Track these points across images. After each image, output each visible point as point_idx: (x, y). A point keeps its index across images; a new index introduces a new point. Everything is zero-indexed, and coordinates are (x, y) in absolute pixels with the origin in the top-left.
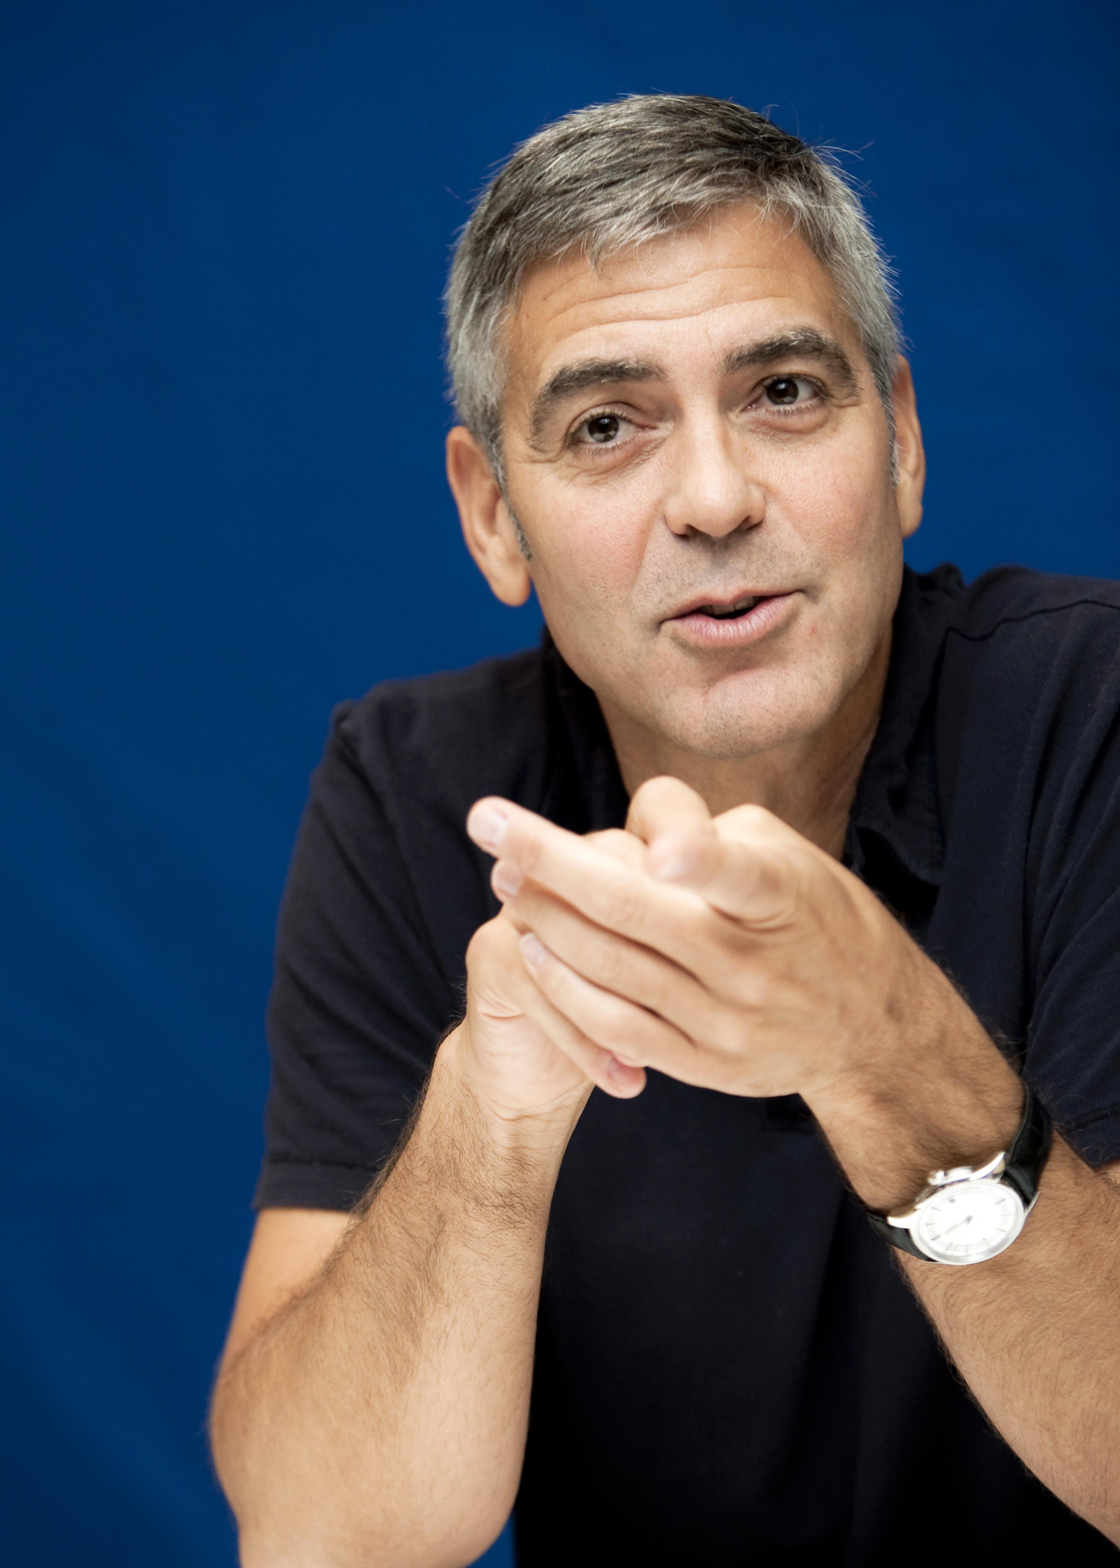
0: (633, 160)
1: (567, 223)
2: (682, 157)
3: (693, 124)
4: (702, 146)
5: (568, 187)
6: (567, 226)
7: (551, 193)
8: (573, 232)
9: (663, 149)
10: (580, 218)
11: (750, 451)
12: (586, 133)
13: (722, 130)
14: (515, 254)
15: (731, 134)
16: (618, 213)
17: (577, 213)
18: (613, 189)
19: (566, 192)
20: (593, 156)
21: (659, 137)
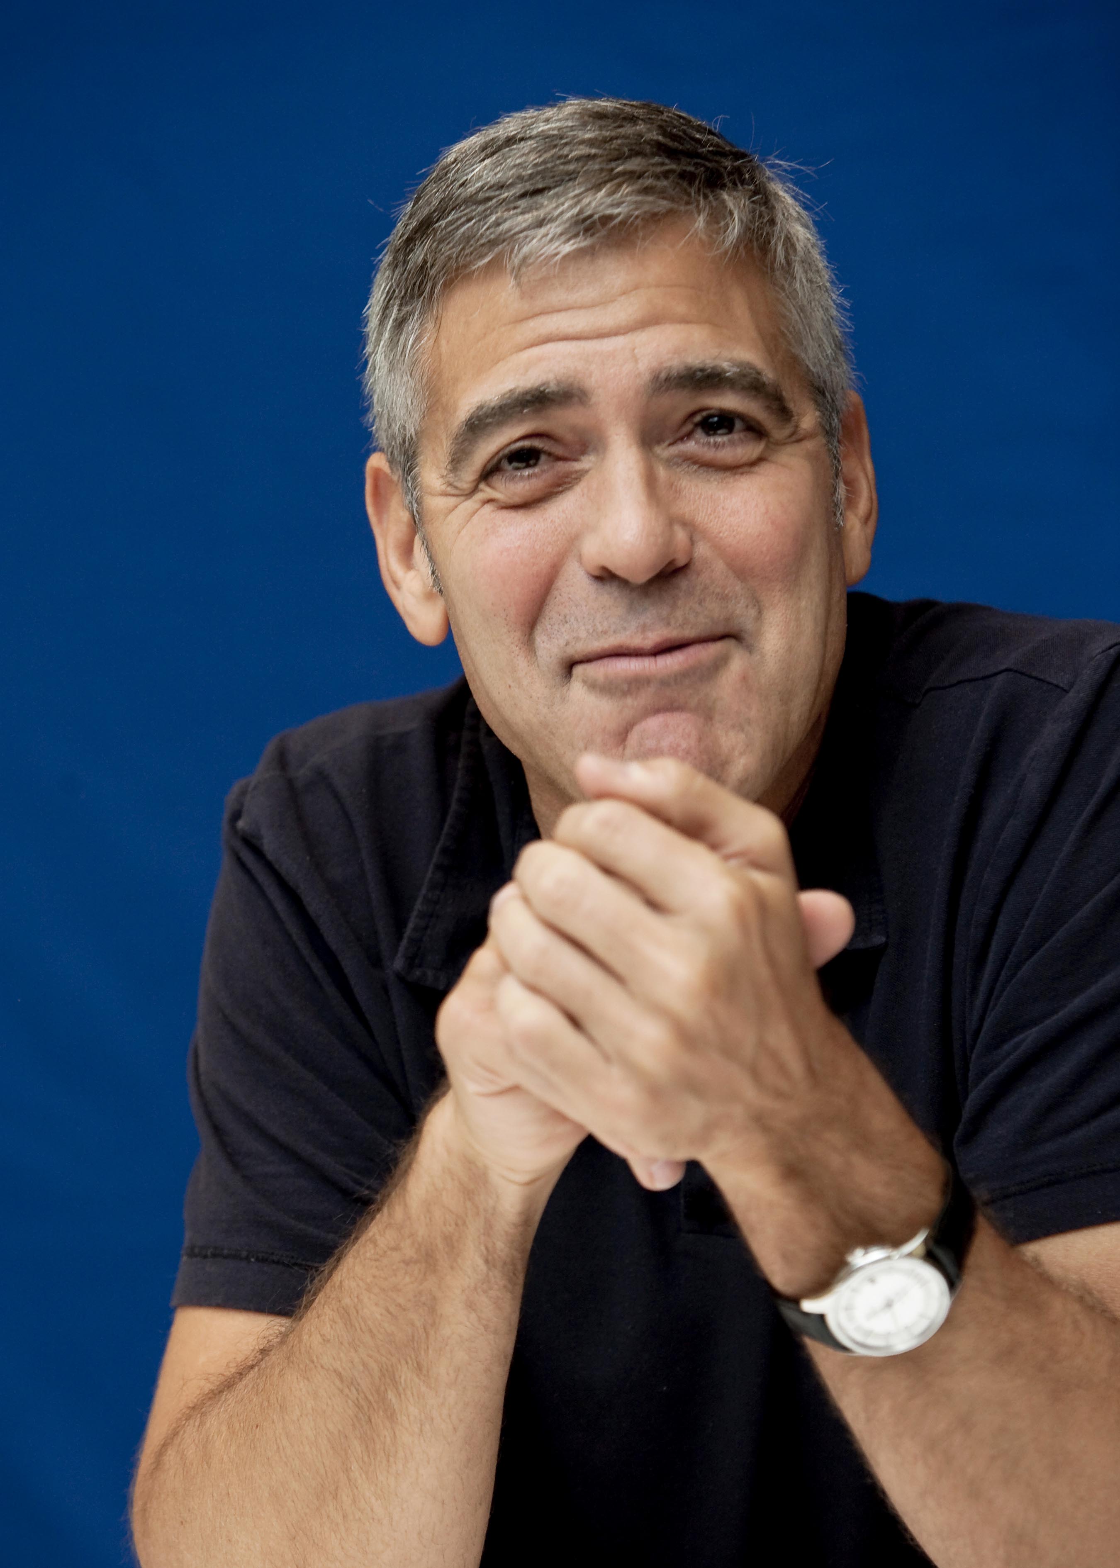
0: (562, 167)
1: (488, 233)
2: (613, 164)
3: (628, 130)
4: (635, 153)
5: (491, 194)
6: (487, 237)
7: (472, 200)
8: (493, 243)
9: (595, 156)
10: (501, 228)
11: (676, 487)
12: (514, 137)
13: (660, 138)
14: (432, 266)
15: (670, 143)
16: (540, 223)
17: (497, 224)
18: (539, 198)
19: (489, 199)
20: (518, 161)
21: (591, 143)
